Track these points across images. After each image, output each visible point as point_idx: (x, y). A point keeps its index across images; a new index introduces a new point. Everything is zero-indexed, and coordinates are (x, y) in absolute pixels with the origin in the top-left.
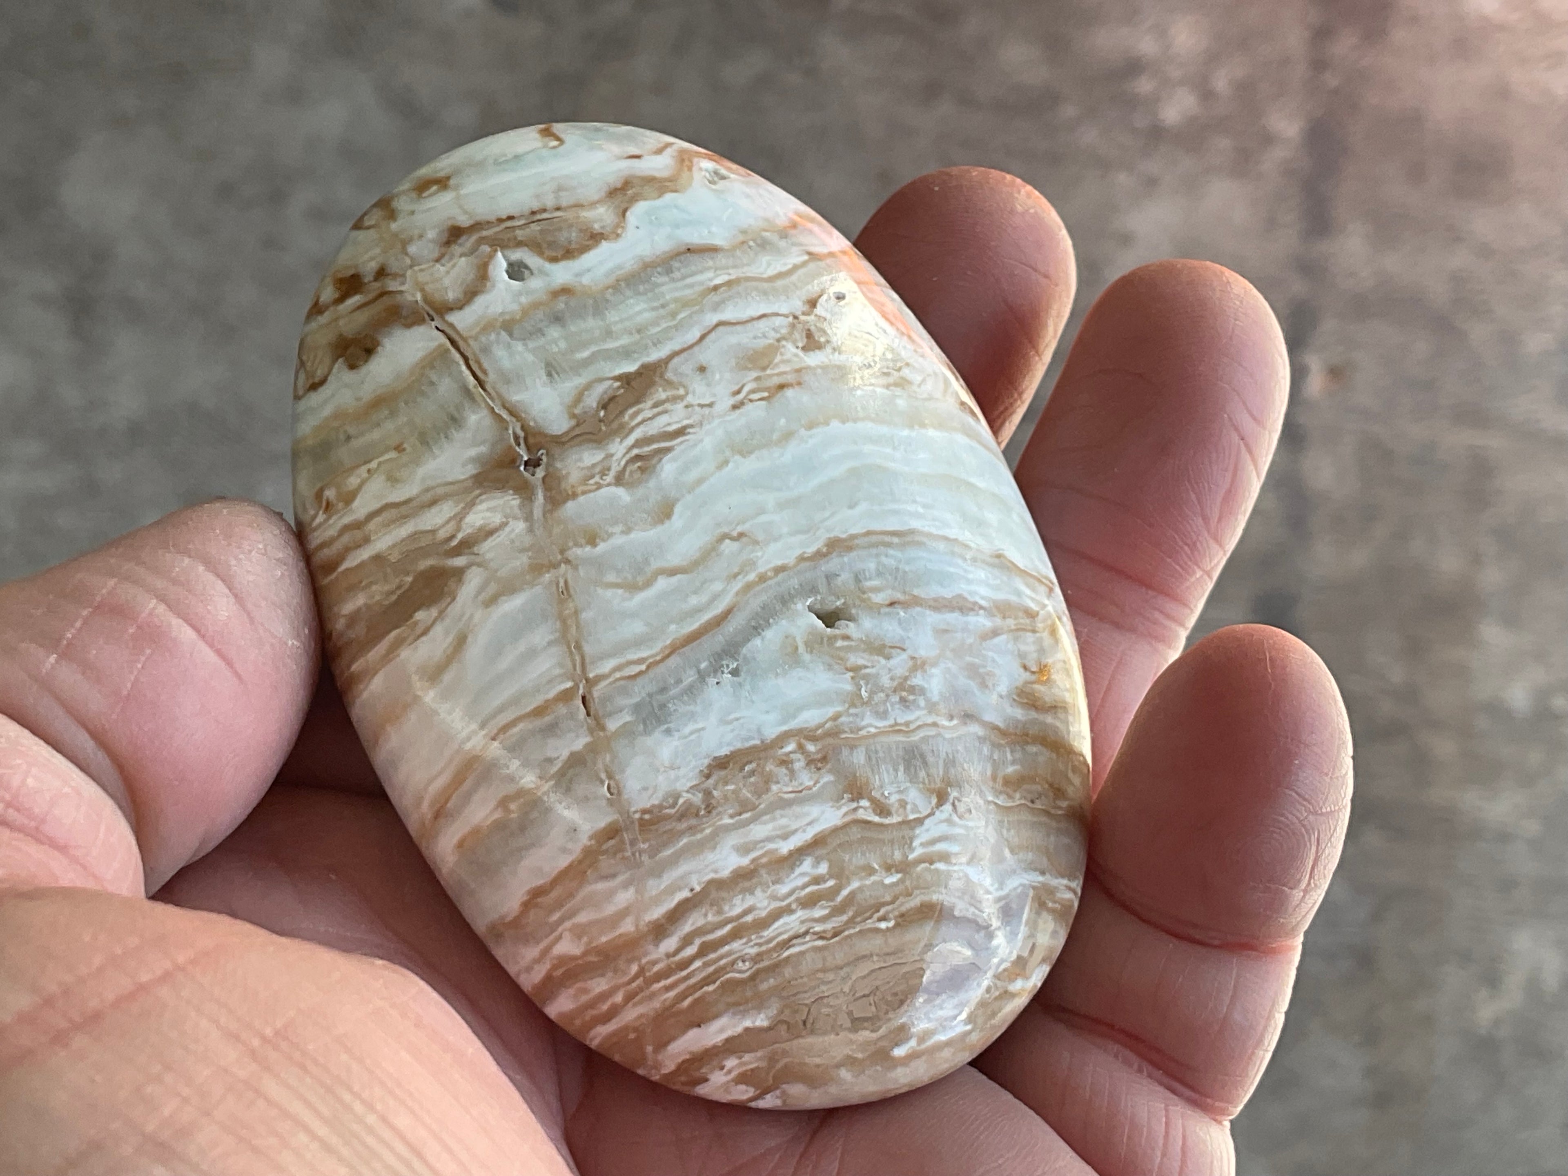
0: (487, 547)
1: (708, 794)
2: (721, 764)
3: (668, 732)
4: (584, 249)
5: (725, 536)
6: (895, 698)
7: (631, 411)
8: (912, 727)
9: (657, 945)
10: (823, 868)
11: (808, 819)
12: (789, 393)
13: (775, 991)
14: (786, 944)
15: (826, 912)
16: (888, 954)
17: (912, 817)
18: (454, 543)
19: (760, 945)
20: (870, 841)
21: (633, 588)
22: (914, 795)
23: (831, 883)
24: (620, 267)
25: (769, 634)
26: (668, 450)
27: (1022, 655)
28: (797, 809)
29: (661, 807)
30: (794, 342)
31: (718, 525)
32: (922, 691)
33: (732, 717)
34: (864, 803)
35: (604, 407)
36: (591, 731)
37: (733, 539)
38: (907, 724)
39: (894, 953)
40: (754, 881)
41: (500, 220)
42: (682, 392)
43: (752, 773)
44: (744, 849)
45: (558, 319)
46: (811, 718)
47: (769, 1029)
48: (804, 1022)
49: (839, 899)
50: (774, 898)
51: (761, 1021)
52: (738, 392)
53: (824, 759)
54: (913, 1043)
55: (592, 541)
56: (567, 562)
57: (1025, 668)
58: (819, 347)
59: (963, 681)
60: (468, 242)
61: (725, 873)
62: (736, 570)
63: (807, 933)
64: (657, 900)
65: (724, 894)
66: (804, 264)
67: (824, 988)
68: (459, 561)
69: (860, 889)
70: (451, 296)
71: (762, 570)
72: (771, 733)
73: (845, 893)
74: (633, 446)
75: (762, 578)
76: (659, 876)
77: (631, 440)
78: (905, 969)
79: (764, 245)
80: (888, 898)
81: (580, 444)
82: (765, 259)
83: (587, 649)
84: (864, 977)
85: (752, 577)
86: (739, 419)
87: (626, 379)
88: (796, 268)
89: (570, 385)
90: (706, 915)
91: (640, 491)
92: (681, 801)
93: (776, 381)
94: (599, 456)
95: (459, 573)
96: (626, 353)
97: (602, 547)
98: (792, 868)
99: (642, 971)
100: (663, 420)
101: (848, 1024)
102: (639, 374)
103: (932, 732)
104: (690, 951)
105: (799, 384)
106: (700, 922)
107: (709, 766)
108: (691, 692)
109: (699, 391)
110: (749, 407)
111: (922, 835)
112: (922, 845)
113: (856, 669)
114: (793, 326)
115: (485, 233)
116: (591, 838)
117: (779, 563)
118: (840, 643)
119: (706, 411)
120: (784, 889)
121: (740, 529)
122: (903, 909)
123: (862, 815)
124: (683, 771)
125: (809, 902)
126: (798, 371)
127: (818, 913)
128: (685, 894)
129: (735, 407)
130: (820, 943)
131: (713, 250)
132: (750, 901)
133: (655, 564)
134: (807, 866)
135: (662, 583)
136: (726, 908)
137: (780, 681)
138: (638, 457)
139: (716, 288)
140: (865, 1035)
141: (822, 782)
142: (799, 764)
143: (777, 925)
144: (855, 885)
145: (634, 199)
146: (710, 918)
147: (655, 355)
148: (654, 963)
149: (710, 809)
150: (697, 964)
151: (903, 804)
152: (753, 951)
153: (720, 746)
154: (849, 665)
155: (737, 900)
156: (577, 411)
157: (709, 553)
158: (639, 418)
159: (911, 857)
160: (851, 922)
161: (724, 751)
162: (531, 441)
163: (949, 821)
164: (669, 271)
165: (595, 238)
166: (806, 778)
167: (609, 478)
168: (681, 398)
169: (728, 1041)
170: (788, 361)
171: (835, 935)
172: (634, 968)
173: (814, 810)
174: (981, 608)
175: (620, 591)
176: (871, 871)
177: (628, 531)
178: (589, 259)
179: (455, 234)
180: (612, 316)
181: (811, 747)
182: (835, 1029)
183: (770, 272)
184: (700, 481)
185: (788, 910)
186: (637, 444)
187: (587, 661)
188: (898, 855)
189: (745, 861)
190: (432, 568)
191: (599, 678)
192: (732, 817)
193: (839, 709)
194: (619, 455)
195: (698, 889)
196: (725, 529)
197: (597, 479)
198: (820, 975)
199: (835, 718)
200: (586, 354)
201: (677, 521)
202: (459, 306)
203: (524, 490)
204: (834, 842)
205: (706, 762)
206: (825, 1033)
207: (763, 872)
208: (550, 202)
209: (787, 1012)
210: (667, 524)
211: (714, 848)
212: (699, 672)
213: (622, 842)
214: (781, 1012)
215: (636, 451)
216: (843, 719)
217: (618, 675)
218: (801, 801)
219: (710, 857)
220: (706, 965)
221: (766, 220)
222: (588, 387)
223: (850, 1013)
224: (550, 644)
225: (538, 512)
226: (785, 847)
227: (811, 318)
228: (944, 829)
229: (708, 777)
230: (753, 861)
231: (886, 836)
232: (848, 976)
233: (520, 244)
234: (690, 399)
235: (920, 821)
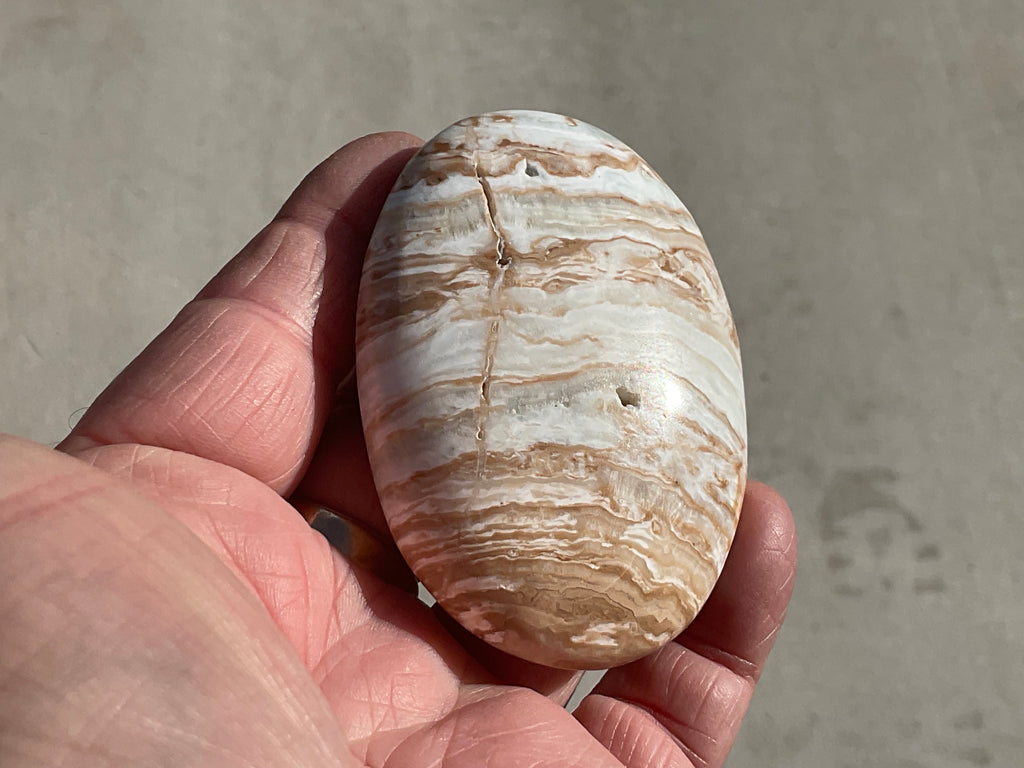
0: (464, 293)
1: (529, 458)
2: (542, 446)
3: (521, 419)
4: (568, 175)
5: (587, 337)
6: (644, 455)
7: (562, 258)
8: (647, 473)
9: (472, 525)
10: (573, 522)
11: (575, 494)
12: (647, 284)
13: (525, 575)
14: (539, 553)
15: (566, 545)
16: (589, 583)
17: (629, 519)
18: (449, 283)
19: (526, 547)
20: (604, 521)
21: (531, 341)
22: (634, 508)
23: (575, 532)
24: (583, 190)
25: (591, 393)
26: (575, 284)
27: (716, 469)
28: (572, 487)
29: (502, 454)
30: (659, 263)
31: (586, 329)
32: (659, 459)
33: (557, 425)
34: (607, 500)
35: (550, 250)
36: (481, 402)
37: (592, 340)
38: (645, 471)
39: (593, 584)
40: (536, 513)
41: (531, 146)
42: (592, 259)
43: (555, 458)
44: (536, 494)
45: (543, 201)
46: (597, 444)
47: (513, 593)
48: (532, 599)
49: (575, 542)
50: (543, 526)
51: (510, 588)
52: (621, 272)
53: (595, 468)
54: (584, 638)
55: (519, 311)
56: (502, 315)
57: (716, 476)
58: (671, 271)
59: (682, 465)
60: (510, 149)
61: (522, 502)
62: (587, 355)
63: (552, 551)
64: (481, 501)
65: (517, 513)
66: (677, 231)
67: (550, 585)
68: (447, 294)
69: (589, 542)
70: (493, 170)
71: (599, 361)
72: (574, 442)
73: (579, 540)
74: (557, 275)
75: (598, 365)
76: (488, 489)
77: (558, 271)
78: (596, 595)
79: (660, 213)
80: (601, 554)
81: (532, 262)
82: (658, 219)
83: (496, 361)
84: (573, 589)
85: (593, 362)
86: (618, 285)
87: (567, 242)
88: (672, 230)
89: (537, 233)
90: (504, 519)
91: (554, 297)
92: (514, 456)
93: (642, 276)
94: (539, 271)
95: (445, 300)
96: (571, 230)
97: (522, 315)
98: (558, 515)
99: (459, 535)
100: (578, 268)
101: (555, 609)
102: (574, 242)
103: (656, 481)
104: (489, 534)
105: (653, 283)
106: (500, 522)
107: (535, 445)
108: (540, 404)
109: (601, 262)
110: (623, 281)
111: (631, 530)
112: (629, 535)
113: (630, 431)
114: (661, 256)
115: (521, 148)
116: (460, 456)
117: (610, 361)
118: (625, 414)
119: (602, 274)
120: (549, 524)
121: (596, 336)
122: (607, 563)
123: (603, 505)
124: (520, 442)
125: (560, 537)
126: (656, 277)
127: (562, 544)
128: (498, 504)
129: (616, 278)
130: (557, 560)
131: (635, 203)
132: (529, 522)
133: (546, 335)
134: (566, 517)
135: (547, 345)
136: (515, 520)
137: (589, 419)
138: (558, 280)
139: (629, 220)
140: (561, 621)
141: (590, 478)
142: (582, 465)
143: (539, 540)
144: (586, 539)
145: (604, 164)
146: (505, 522)
147: (585, 237)
148: (469, 533)
149: (527, 467)
150: (489, 543)
151: (627, 510)
152: (521, 548)
153: (545, 437)
154: (626, 427)
155: (523, 519)
156: (535, 247)
157: (577, 341)
158: (565, 263)
159: (621, 538)
160: (576, 557)
161: (546, 441)
162: (507, 251)
163: (647, 530)
164: (608, 203)
165: (576, 172)
166: (582, 474)
167: (540, 284)
168: (591, 262)
169: (489, 591)
170: (651, 270)
171: (567, 559)
172: (456, 533)
173: (580, 491)
174: (705, 433)
175: (524, 340)
176: (599, 537)
177: (539, 313)
178: (569, 180)
179: (506, 143)
180: (571, 210)
181: (591, 459)
182: (548, 610)
183: (659, 226)
184: (585, 305)
185: (547, 535)
186: (561, 274)
187: (494, 367)
188: (614, 535)
189: (535, 500)
190: (432, 293)
191: (496, 378)
192: (537, 475)
193: (613, 446)
194: (548, 276)
195: (505, 504)
196: (590, 334)
197: (533, 282)
198: (550, 577)
199: (610, 450)
200: (551, 222)
201: (565, 319)
202: (495, 176)
203: (493, 273)
204: (583, 512)
205: (535, 442)
206: (542, 609)
207: (542, 510)
208: (560, 148)
209: (526, 589)
210: (560, 318)
211: (521, 487)
212: (548, 396)
213: (475, 464)
214: (524, 587)
215: (558, 277)
216: (614, 453)
217: (507, 380)
218: (576, 484)
219: (518, 490)
220: (494, 545)
221: (666, 203)
222: (546, 237)
223: (558, 605)
224: (479, 351)
225: (497, 285)
226: (559, 503)
227: (671, 256)
228: (643, 533)
229: (533, 450)
230: (539, 502)
231: (612, 521)
232: (564, 584)
233: (536, 160)
234: (595, 264)
235: (632, 523)
